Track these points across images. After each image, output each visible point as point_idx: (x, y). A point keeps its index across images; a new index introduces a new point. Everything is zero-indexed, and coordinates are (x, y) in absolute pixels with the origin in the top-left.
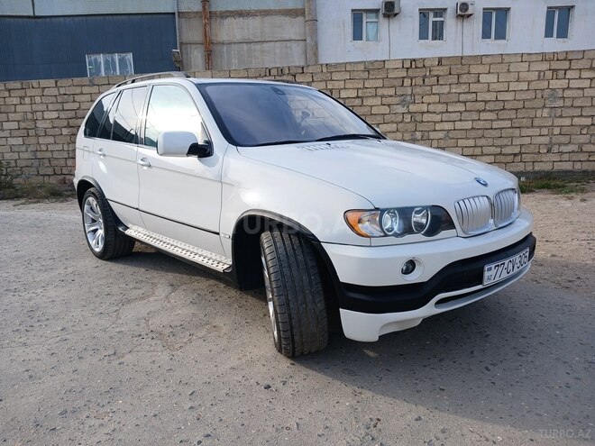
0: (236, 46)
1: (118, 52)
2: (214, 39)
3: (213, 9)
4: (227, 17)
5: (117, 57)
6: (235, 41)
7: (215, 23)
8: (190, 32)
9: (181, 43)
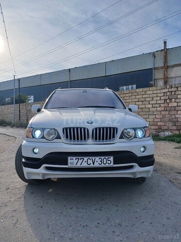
0: (178, 78)
1: (131, 85)
2: (169, 76)
3: (169, 65)
4: (174, 67)
5: (130, 86)
6: (178, 76)
7: (169, 70)
8: (159, 75)
9: (154, 80)
